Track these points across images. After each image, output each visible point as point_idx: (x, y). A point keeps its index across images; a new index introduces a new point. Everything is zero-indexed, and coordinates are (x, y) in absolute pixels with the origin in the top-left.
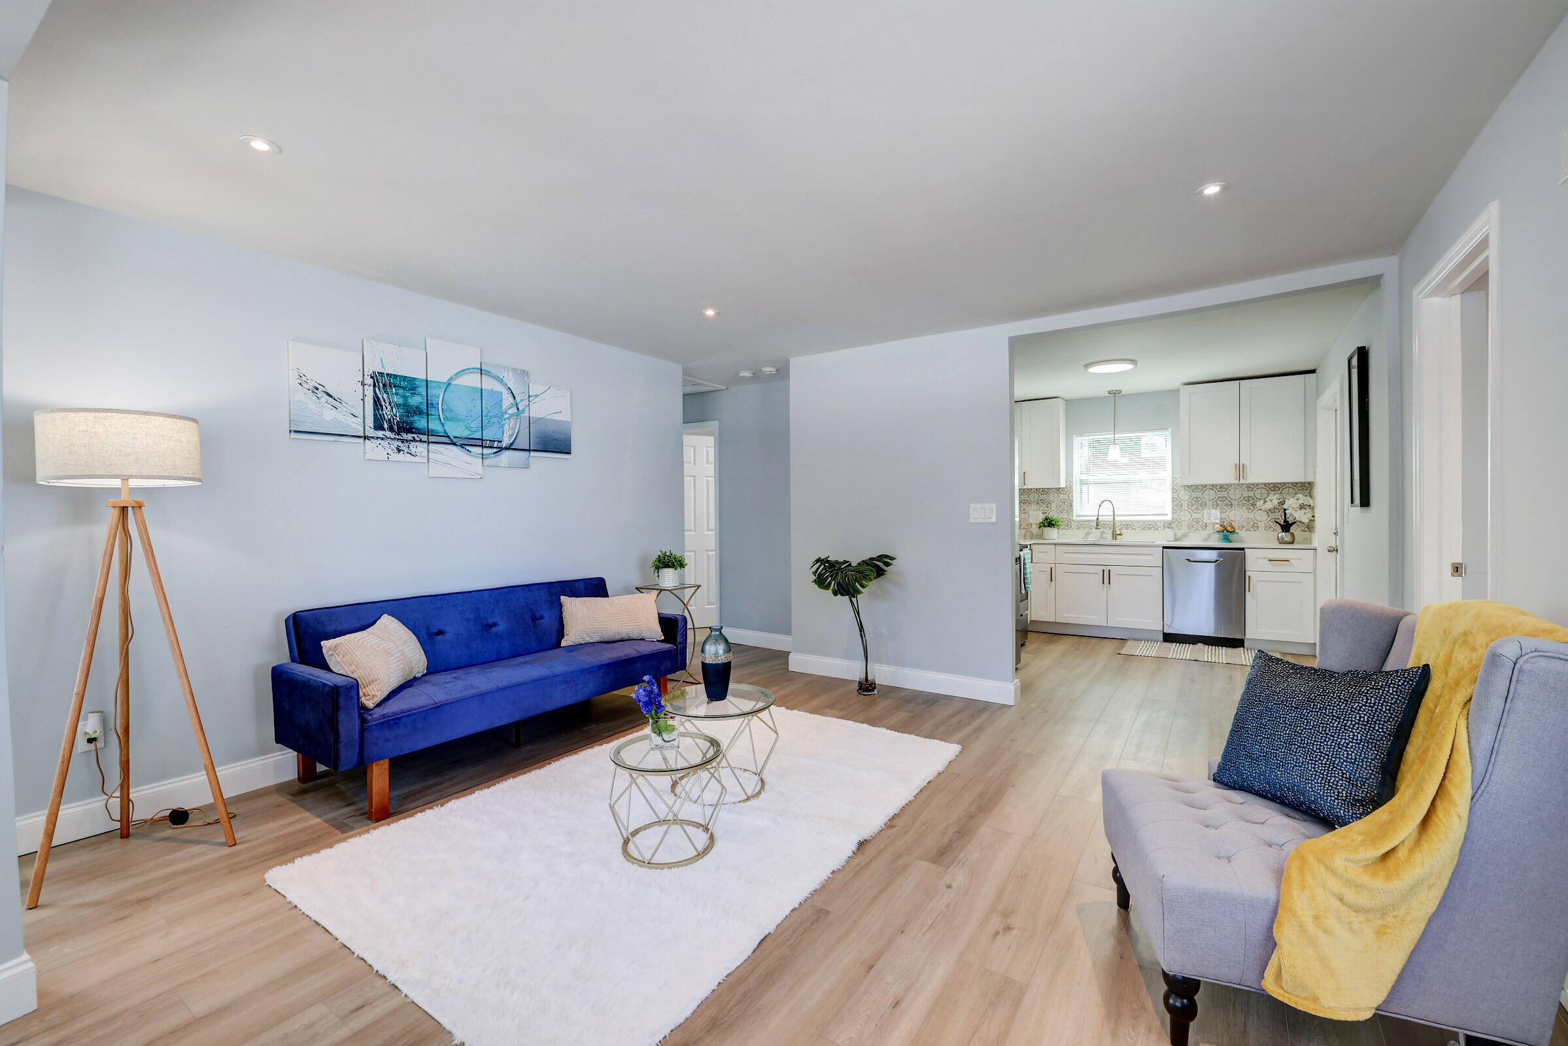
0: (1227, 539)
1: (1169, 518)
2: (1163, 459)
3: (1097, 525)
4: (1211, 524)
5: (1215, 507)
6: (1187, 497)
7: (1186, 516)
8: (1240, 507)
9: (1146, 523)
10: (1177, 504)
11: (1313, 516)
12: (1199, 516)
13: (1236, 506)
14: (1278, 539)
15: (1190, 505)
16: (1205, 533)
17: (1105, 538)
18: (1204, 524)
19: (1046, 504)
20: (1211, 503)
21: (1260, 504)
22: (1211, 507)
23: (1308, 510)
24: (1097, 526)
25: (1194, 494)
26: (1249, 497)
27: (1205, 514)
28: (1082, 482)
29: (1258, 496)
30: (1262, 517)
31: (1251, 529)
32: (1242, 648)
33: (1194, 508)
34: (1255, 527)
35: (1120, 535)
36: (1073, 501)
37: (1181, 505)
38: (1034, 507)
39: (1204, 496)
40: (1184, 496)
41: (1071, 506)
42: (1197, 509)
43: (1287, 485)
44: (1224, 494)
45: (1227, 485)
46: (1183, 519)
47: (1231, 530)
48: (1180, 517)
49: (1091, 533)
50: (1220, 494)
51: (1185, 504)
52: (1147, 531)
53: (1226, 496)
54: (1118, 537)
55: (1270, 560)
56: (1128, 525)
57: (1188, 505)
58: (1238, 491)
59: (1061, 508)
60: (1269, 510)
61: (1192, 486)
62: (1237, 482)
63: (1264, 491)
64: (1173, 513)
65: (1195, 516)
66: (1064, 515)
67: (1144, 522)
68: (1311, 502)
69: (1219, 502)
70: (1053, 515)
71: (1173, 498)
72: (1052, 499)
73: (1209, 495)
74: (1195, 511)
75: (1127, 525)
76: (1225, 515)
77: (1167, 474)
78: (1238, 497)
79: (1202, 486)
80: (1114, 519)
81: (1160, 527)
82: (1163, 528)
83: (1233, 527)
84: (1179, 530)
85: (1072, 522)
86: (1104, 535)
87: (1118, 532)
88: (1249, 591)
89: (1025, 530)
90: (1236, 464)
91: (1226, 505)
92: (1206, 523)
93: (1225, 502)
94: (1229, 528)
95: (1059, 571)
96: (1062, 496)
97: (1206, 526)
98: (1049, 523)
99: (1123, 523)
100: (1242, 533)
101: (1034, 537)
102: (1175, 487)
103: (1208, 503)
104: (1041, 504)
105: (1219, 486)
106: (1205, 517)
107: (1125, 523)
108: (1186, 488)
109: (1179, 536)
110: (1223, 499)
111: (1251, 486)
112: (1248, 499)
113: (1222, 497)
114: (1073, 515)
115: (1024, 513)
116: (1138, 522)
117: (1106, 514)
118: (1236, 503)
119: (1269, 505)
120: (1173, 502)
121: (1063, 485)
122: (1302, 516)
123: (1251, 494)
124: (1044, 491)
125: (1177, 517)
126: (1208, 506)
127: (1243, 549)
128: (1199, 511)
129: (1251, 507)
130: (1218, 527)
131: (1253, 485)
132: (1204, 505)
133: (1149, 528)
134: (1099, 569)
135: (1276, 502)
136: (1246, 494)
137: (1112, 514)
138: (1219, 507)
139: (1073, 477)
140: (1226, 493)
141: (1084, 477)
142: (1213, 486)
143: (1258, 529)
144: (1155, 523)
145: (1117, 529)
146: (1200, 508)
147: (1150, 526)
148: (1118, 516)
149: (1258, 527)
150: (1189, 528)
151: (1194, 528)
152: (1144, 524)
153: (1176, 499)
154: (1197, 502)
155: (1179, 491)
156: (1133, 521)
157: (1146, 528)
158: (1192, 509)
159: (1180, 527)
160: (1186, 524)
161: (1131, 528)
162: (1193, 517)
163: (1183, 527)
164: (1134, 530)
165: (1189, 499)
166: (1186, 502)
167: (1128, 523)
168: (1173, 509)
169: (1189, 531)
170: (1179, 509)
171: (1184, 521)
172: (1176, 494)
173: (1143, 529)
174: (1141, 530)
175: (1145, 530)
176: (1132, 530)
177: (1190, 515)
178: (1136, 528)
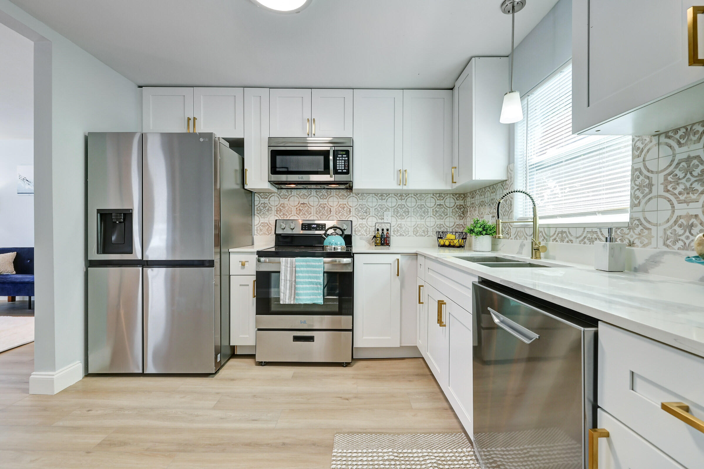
9: (587, 230)
10: (640, 185)
25: (683, 152)
33: (680, 188)
36: (513, 198)
37: (650, 185)
38: (487, 209)
41: (511, 205)
42: (690, 190)
46: (654, 221)
48: (648, 215)
51: (658, 180)
52: (588, 245)
56: (564, 233)
57: (666, 183)
59: (504, 209)
64: (633, 206)
65: (682, 210)
66: (506, 219)
67: (584, 227)
71: (634, 170)
74: (682, 198)
75: (562, 232)
80: (536, 223)
84: (644, 246)
85: (512, 228)
96: (505, 192)
99: (558, 230)
102: (639, 144)
104: (492, 205)
107: (560, 230)
108: (663, 139)
109: (641, 260)
114: (512, 219)
116: (576, 226)
120: (633, 180)
124: (493, 188)
125: (640, 216)
133: (591, 241)
139: (513, 162)
144: (600, 229)
145: (537, 240)
150: (668, 242)
151: (680, 244)
152: (584, 231)
153: (641, 172)
154: (689, 171)
155: (645, 151)
156: (569, 226)
157: (586, 240)
158: (676, 192)
159: (646, 241)
160: (661, 233)
161: (567, 239)
162: (677, 213)
163: (654, 241)
164: (570, 244)
165: (670, 165)
166: (661, 176)
167: (564, 230)
168: (634, 197)
169: (665, 249)
170: (644, 197)
171: (656, 225)
172: (641, 159)
173: (582, 240)
174: (580, 243)
175: (585, 243)
176: (568, 242)
177: (670, 207)
178: (574, 240)
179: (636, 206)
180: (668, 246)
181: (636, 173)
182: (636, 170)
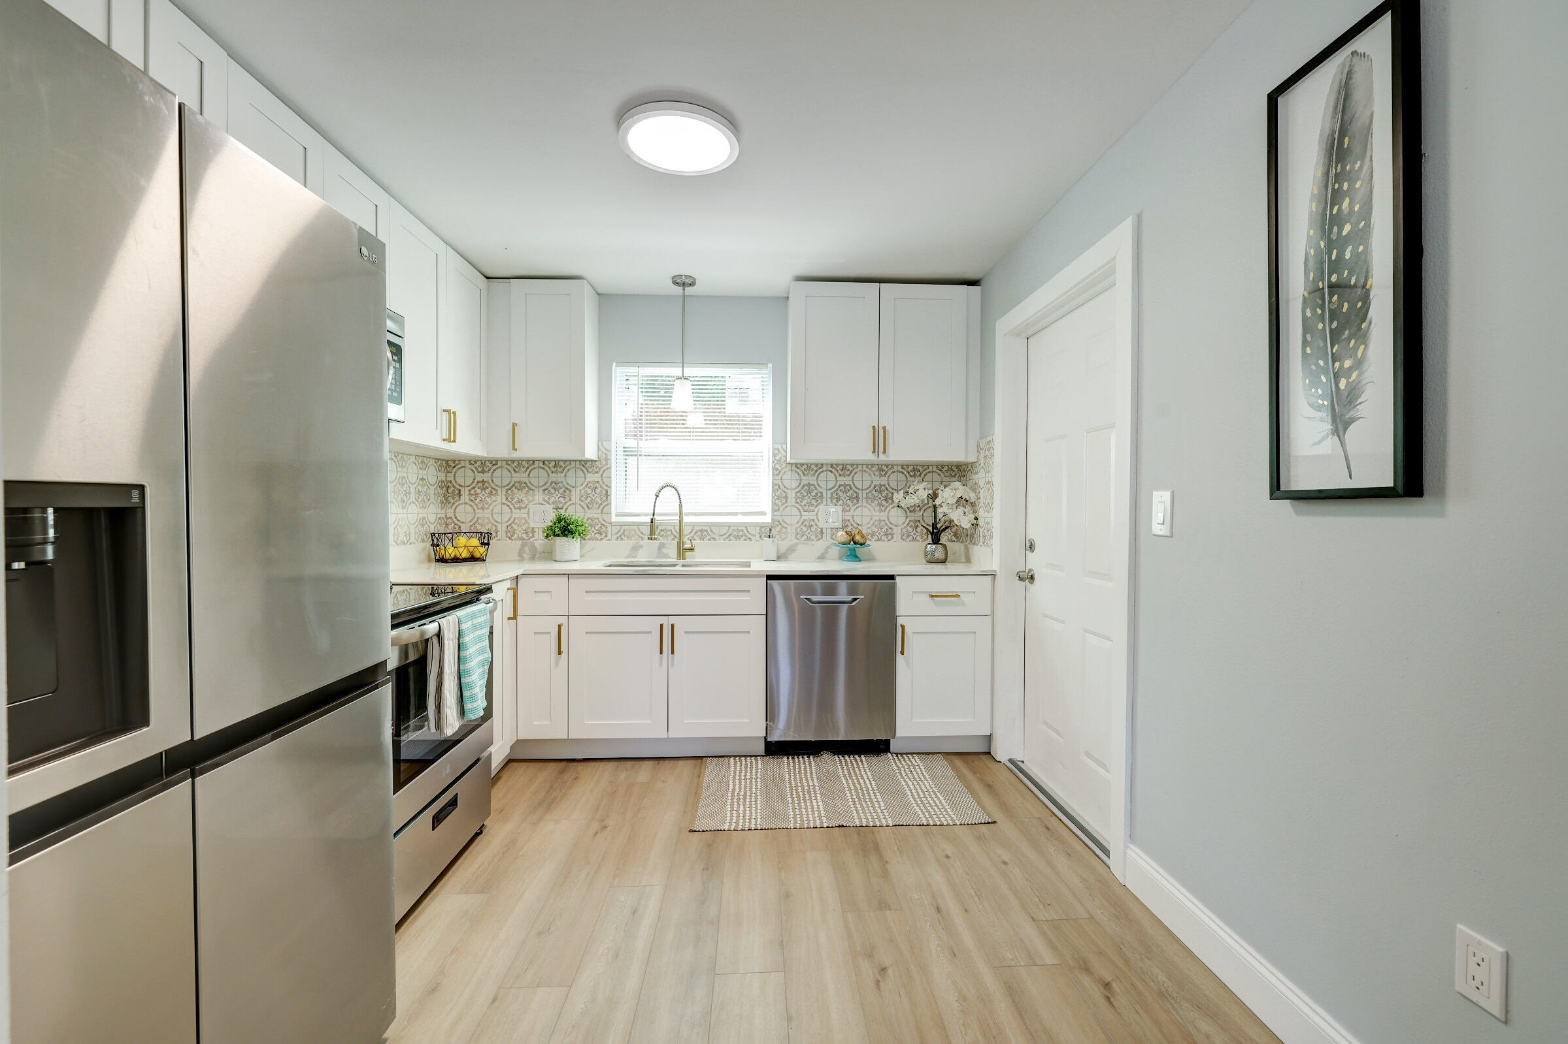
0: (854, 557)
1: (767, 519)
2: (758, 418)
3: (652, 532)
4: (829, 530)
5: (834, 501)
6: (795, 484)
7: (792, 516)
8: (869, 501)
9: (732, 528)
10: (779, 496)
11: (976, 519)
12: (812, 516)
13: (864, 501)
14: (926, 554)
15: (800, 497)
16: (820, 546)
17: (666, 556)
18: (819, 530)
19: (561, 491)
20: (829, 496)
21: (898, 497)
22: (829, 500)
23: (968, 509)
24: (651, 534)
25: (806, 480)
26: (881, 486)
27: (819, 514)
28: (628, 452)
29: (894, 485)
30: (897, 518)
31: (883, 538)
32: (889, 754)
33: (805, 502)
34: (889, 535)
35: (692, 549)
36: (610, 487)
37: (786, 498)
38: (539, 496)
39: (820, 483)
40: (791, 481)
41: (607, 495)
42: (810, 504)
43: (930, 469)
44: (847, 480)
45: (852, 465)
46: (789, 521)
47: (861, 541)
48: (784, 518)
49: (641, 546)
50: (841, 480)
51: (791, 494)
52: (734, 541)
53: (851, 482)
54: (688, 554)
55: (932, 596)
56: (704, 532)
57: (796, 497)
58: (866, 476)
59: (589, 499)
60: (908, 508)
61: (802, 465)
62: (872, 457)
63: (902, 477)
64: (774, 510)
65: (806, 516)
66: (594, 513)
67: (729, 526)
68: (972, 496)
69: (840, 494)
70: (574, 512)
71: (774, 485)
72: (571, 481)
73: (827, 481)
74: (806, 508)
75: (702, 531)
76: (848, 516)
77: (764, 444)
78: (866, 485)
79: (816, 465)
80: (681, 521)
81: (755, 536)
82: (758, 536)
83: (863, 537)
84: (783, 540)
85: (609, 526)
86: (665, 551)
87: (687, 546)
88: (902, 653)
89: (519, 543)
90: (874, 427)
91: (850, 498)
92: (822, 529)
93: (849, 494)
94: (858, 538)
95: (577, 628)
96: (591, 477)
97: (822, 532)
98: (564, 529)
99: (696, 528)
100: (874, 546)
101: (538, 555)
102: (778, 467)
103: (824, 496)
104: (553, 491)
105: (840, 467)
106: (820, 518)
107: (700, 528)
108: (794, 468)
109: (783, 550)
110: (845, 488)
111: (884, 468)
112: (879, 489)
113: (845, 485)
114: (610, 513)
115: (520, 508)
116: (720, 525)
117: (667, 506)
118: (865, 496)
119: (912, 500)
120: (774, 491)
121: (590, 453)
122: (961, 519)
123: (883, 481)
124: (557, 465)
125: (779, 518)
126: (824, 500)
127: (892, 577)
128: (812, 508)
129: (884, 502)
130: (841, 535)
131: (887, 466)
132: (819, 497)
133: (737, 538)
134: (653, 624)
135: (923, 494)
136: (878, 480)
137: (678, 511)
138: (841, 502)
139: (610, 440)
140: (850, 478)
141: (631, 443)
142: (832, 466)
143: (892, 538)
144: (746, 527)
145: (685, 539)
146: (813, 502)
147: (738, 533)
148: (688, 514)
149: (892, 535)
150: (798, 536)
151: (805, 537)
152: (729, 530)
153: (779, 487)
154: (809, 492)
155: (782, 472)
156: (712, 525)
157: (731, 537)
158: (803, 504)
159: (784, 536)
160: (794, 530)
161: (708, 537)
162: (803, 518)
163: (789, 535)
164: (712, 541)
165: (798, 486)
166: (794, 492)
167: (704, 528)
168: (774, 504)
169: (797, 541)
170: (782, 505)
171: (791, 525)
172: (779, 477)
173: (727, 538)
174: (725, 540)
175: (730, 540)
176: (709, 540)
177: (799, 514)
178: (717, 538)
179: (776, 511)
180: (798, 539)
181: (776, 487)
182: (776, 485)
